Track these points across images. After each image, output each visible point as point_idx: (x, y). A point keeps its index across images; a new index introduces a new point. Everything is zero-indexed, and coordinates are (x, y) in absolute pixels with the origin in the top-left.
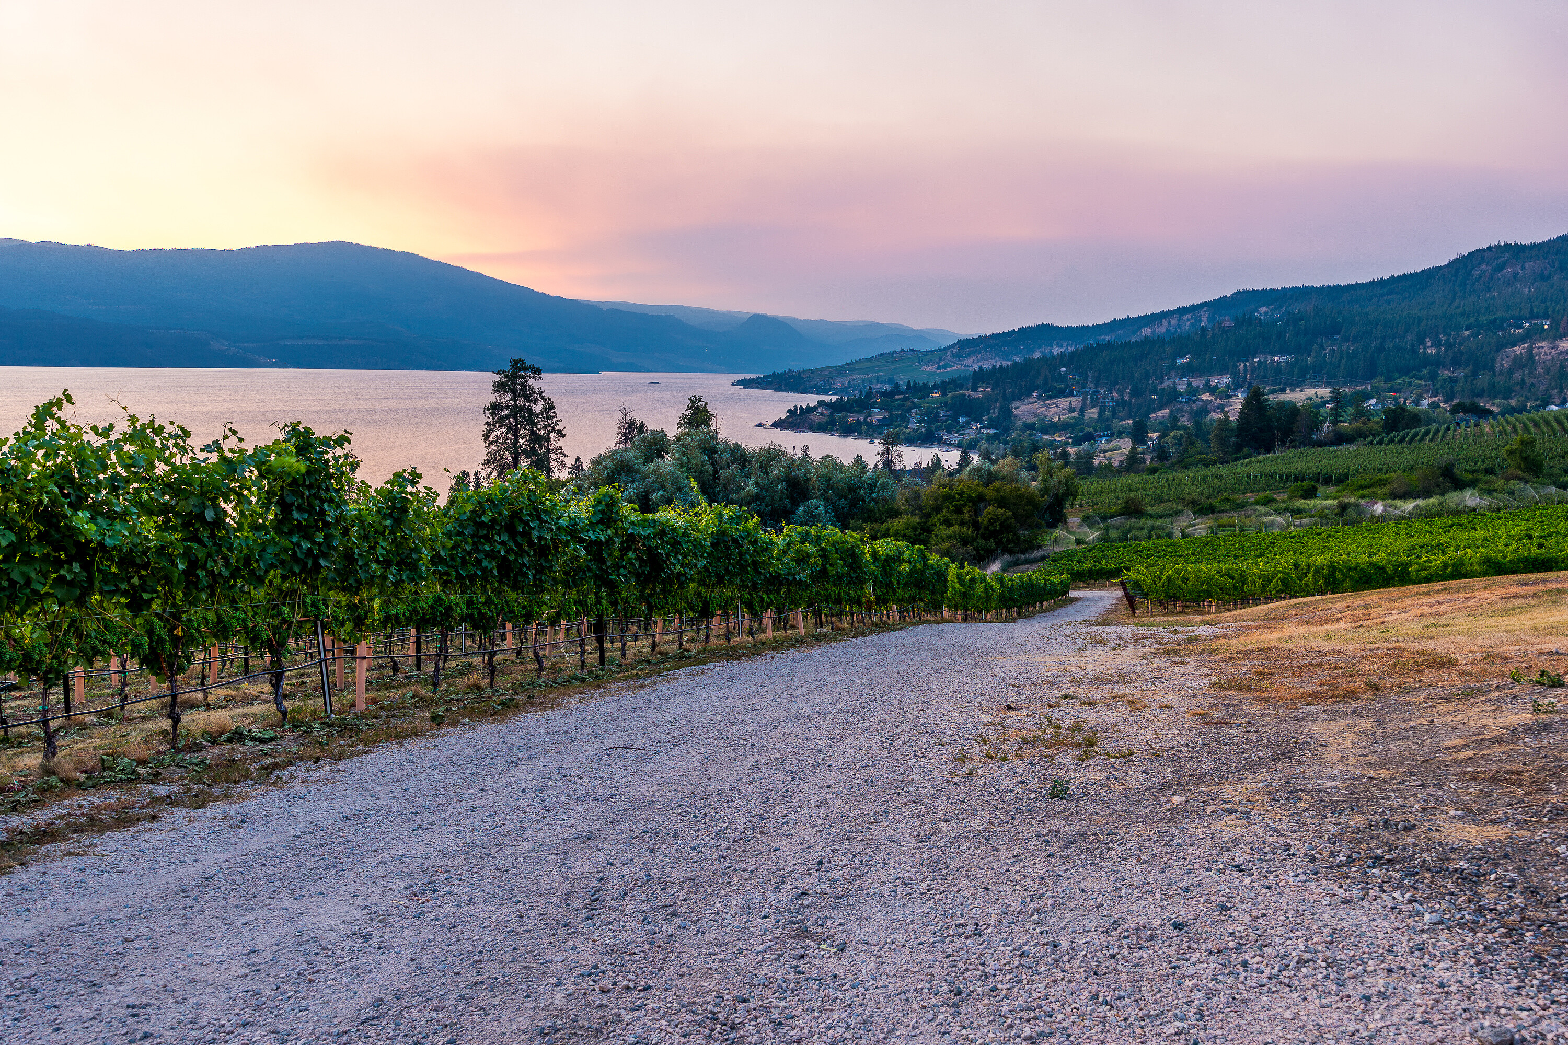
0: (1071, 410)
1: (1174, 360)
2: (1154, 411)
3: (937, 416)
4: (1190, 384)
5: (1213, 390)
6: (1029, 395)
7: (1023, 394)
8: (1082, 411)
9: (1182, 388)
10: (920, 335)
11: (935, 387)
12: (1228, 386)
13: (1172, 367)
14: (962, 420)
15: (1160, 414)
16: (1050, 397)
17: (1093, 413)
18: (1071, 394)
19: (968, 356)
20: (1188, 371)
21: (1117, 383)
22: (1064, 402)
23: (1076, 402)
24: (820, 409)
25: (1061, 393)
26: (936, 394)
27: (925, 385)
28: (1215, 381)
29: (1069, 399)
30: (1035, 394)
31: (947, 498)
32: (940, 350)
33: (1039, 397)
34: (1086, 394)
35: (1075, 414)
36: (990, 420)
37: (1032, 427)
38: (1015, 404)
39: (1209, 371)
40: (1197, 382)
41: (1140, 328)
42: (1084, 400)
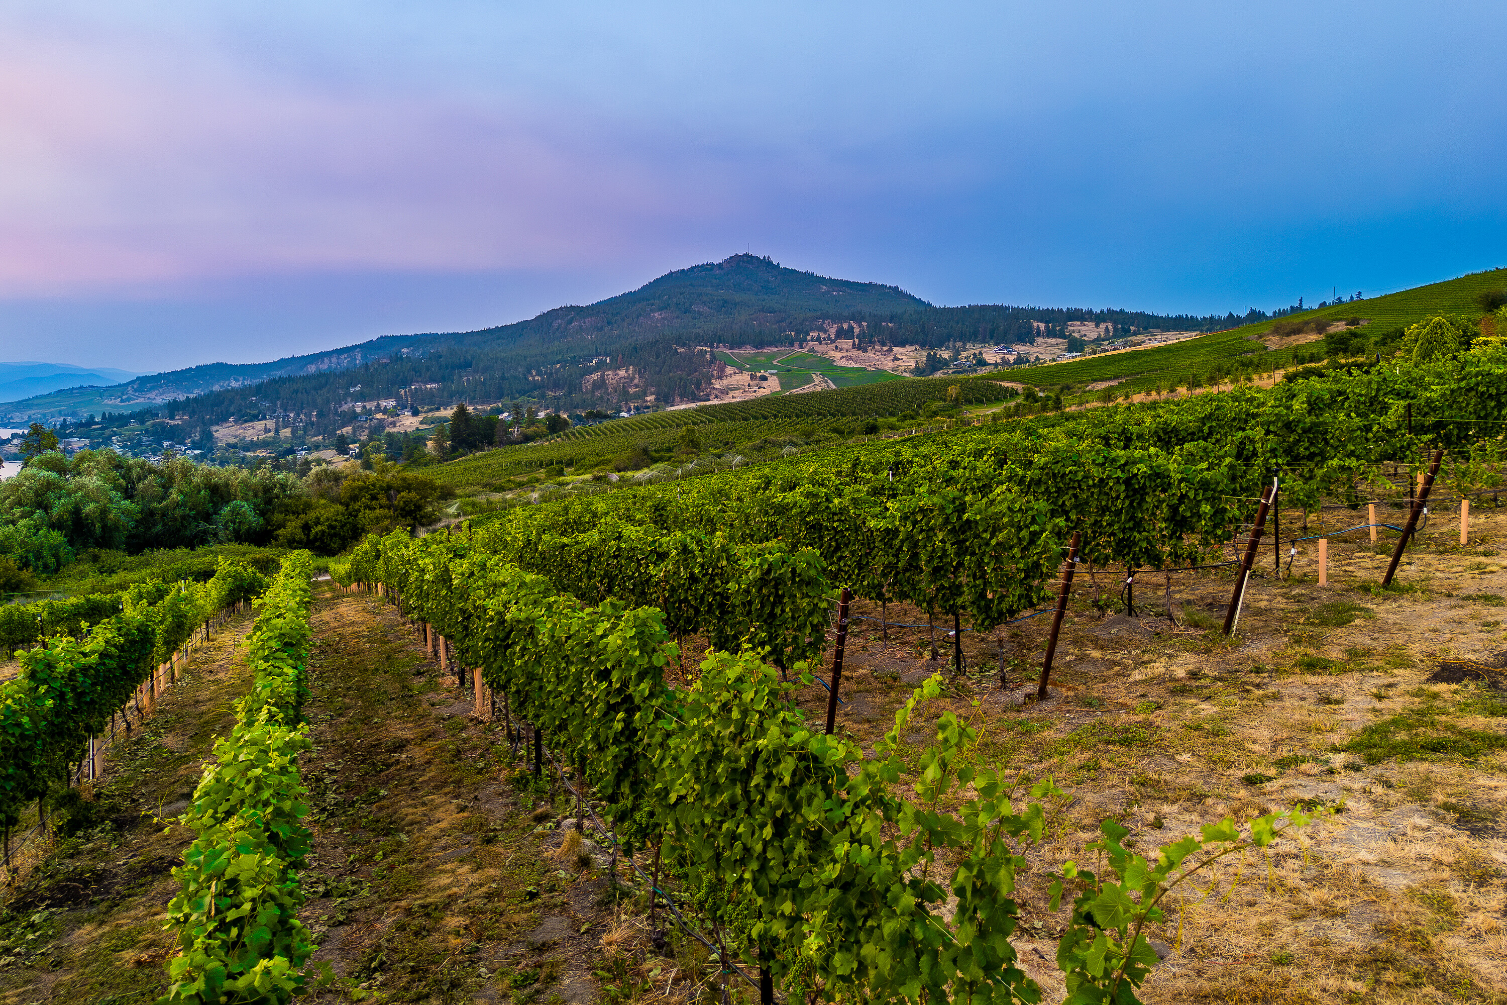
0: (267, 431)
1: (348, 389)
2: (340, 428)
3: (140, 441)
4: (364, 407)
5: (385, 411)
6: (226, 420)
7: (222, 419)
8: (277, 431)
9: (358, 410)
10: (92, 375)
11: (132, 416)
12: (394, 407)
13: (348, 394)
14: (166, 444)
15: (344, 430)
16: (246, 421)
17: (286, 432)
18: (264, 418)
19: (150, 390)
20: (361, 397)
21: (303, 408)
22: (260, 425)
23: (271, 424)
24: (15, 441)
25: (255, 418)
26: (133, 424)
27: (121, 417)
28: (383, 403)
29: (263, 422)
30: (231, 420)
31: (361, 489)
32: (120, 385)
33: (236, 422)
34: (278, 418)
35: (272, 434)
36: (193, 442)
37: (234, 446)
38: (214, 428)
39: (377, 396)
40: (371, 405)
41: (306, 365)
42: (277, 422)
